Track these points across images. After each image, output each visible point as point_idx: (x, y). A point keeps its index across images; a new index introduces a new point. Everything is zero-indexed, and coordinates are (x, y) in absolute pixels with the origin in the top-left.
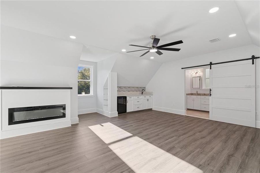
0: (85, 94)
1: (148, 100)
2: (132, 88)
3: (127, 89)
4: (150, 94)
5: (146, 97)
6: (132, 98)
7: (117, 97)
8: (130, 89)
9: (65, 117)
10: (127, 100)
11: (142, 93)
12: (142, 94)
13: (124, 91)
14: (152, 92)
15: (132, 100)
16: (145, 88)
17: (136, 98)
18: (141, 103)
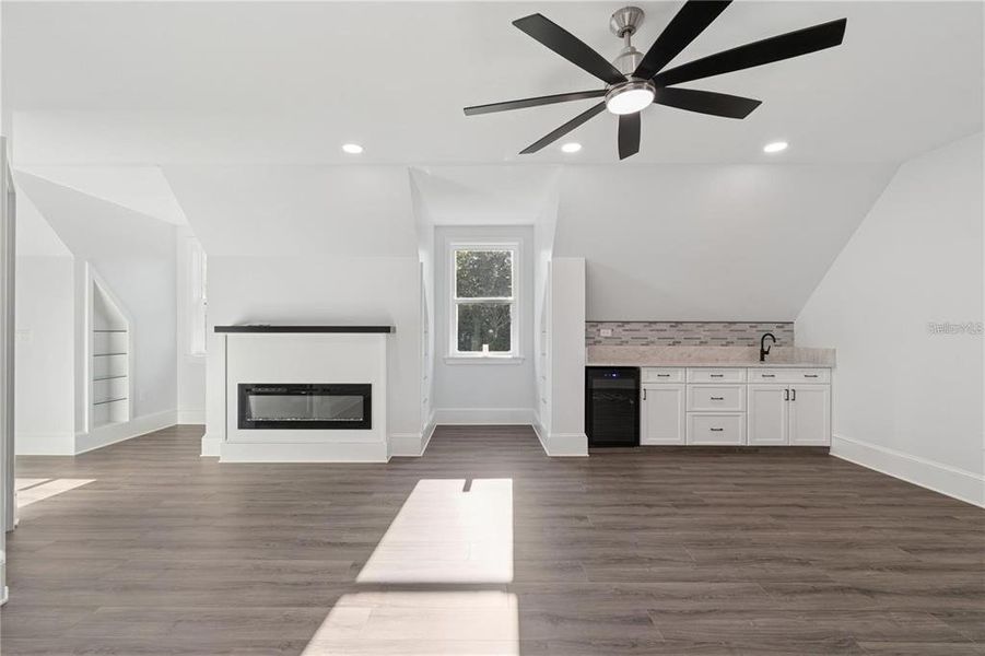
0: (490, 350)
1: (791, 395)
2: (720, 326)
3: (663, 334)
4: (819, 361)
5: (776, 379)
6: (678, 376)
7: (587, 368)
8: (678, 332)
9: (369, 427)
10: (643, 386)
11: (764, 353)
12: (762, 359)
13: (644, 342)
14: (827, 351)
15: (674, 386)
16: (787, 327)
17: (703, 376)
18: (740, 409)
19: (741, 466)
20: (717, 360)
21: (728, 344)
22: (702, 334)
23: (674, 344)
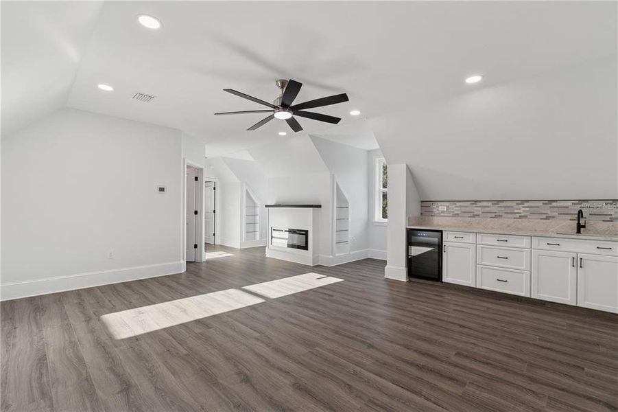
1: (578, 262)
5: (565, 247)
7: (410, 229)
9: (307, 250)
10: (444, 243)
11: (580, 227)
12: (579, 232)
15: (466, 245)
18: (524, 268)
19: (486, 304)
20: (536, 230)
21: (548, 218)
22: (522, 210)
23: (496, 217)
